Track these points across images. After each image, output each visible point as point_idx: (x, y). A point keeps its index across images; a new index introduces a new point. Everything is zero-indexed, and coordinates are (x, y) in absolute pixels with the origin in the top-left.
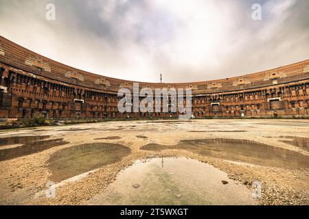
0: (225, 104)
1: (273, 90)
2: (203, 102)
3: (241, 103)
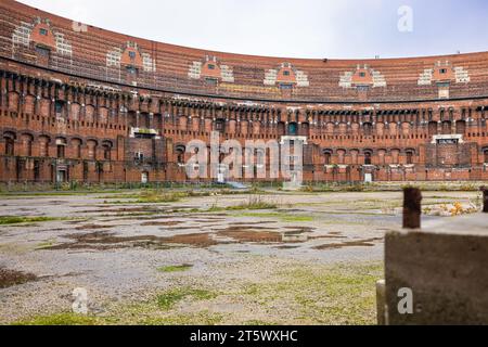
0: (324, 144)
1: (447, 114)
2: (257, 129)
3: (368, 142)
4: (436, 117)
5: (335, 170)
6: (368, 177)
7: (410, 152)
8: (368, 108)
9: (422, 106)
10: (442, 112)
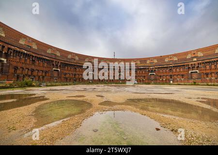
3: (171, 74)
4: (190, 66)
5: (162, 80)
6: (171, 82)
7: (183, 76)
8: (171, 66)
9: (186, 64)
10: (192, 65)
